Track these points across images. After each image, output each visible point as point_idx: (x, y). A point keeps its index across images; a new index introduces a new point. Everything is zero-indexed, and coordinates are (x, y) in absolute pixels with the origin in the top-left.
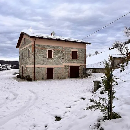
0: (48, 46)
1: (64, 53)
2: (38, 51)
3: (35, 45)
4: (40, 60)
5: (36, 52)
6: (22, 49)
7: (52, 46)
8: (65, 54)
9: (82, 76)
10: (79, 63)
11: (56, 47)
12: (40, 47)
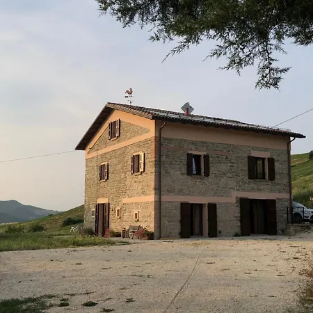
0: (193, 143)
1: (233, 163)
2: (167, 156)
3: (160, 140)
4: (172, 181)
5: (164, 158)
6: (100, 152)
7: (202, 142)
8: (235, 165)
9: (283, 231)
10: (274, 191)
11: (213, 144)
12: (173, 145)
